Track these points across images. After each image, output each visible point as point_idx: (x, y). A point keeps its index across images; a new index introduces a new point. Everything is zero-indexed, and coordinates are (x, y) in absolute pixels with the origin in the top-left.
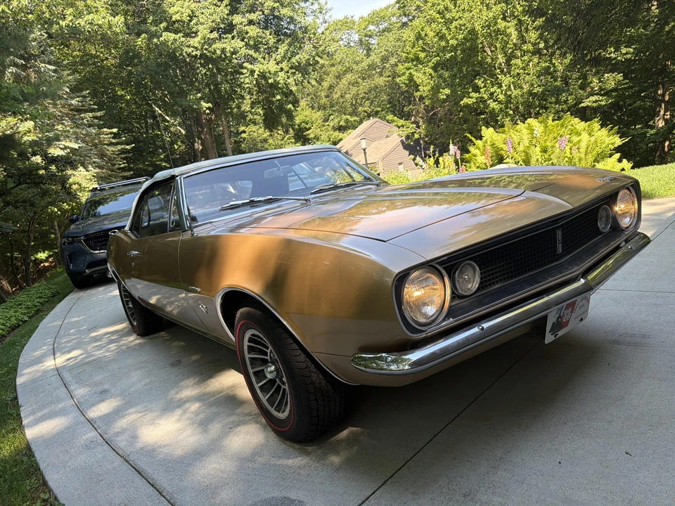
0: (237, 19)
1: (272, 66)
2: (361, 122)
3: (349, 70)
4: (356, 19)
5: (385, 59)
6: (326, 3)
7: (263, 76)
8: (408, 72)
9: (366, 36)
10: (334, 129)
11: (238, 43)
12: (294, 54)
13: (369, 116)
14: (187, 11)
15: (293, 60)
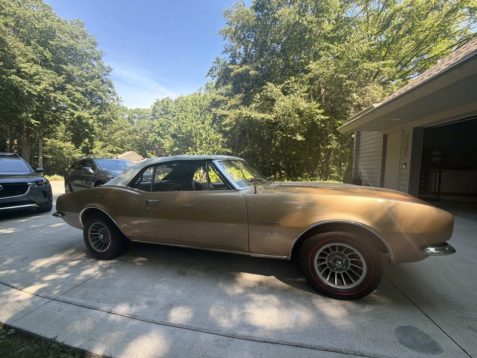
0: (69, 86)
1: (85, 114)
2: (124, 152)
3: (121, 128)
4: (129, 109)
5: (141, 129)
6: (121, 98)
7: (79, 118)
8: (154, 137)
9: (132, 117)
10: (109, 151)
11: (65, 98)
12: (99, 113)
13: (129, 150)
14: (35, 70)
15: (100, 116)
